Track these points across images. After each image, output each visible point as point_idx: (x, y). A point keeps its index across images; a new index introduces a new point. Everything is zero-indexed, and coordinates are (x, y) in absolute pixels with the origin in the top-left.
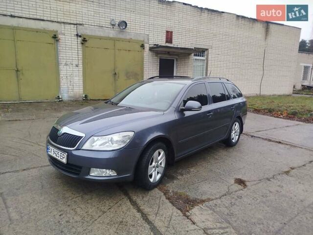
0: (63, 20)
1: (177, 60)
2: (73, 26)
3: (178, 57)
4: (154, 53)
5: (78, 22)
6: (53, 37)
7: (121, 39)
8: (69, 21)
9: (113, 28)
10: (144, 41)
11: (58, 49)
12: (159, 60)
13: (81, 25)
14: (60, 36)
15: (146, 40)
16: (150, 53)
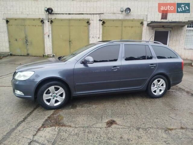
0: (93, 13)
1: (170, 31)
2: (98, 15)
3: (171, 29)
4: (151, 28)
5: (101, 13)
6: (87, 23)
7: (126, 20)
8: (96, 13)
9: (122, 13)
10: (143, 19)
11: (89, 29)
12: (154, 32)
13: (102, 14)
14: (91, 22)
15: (145, 19)
16: (148, 28)
